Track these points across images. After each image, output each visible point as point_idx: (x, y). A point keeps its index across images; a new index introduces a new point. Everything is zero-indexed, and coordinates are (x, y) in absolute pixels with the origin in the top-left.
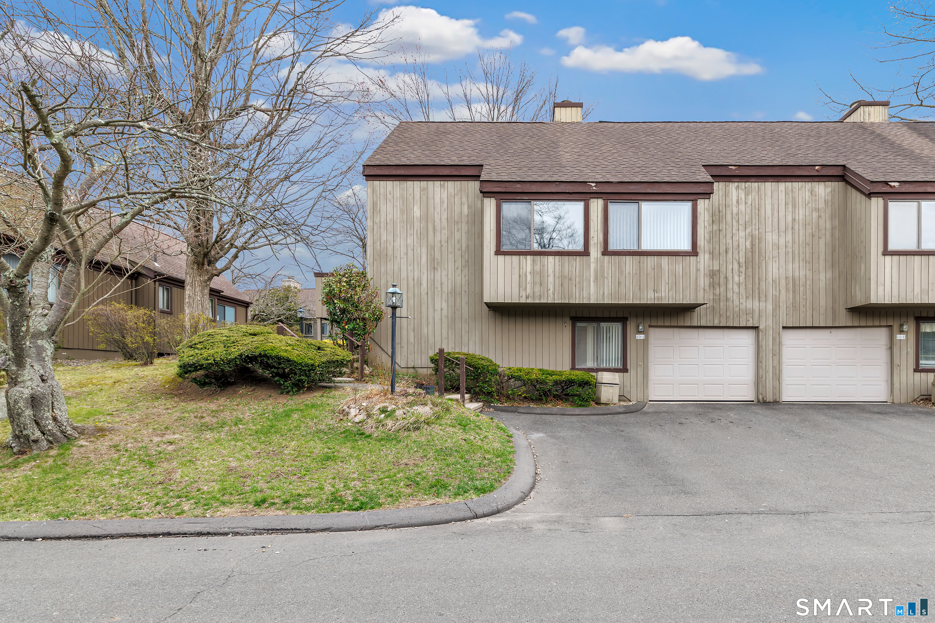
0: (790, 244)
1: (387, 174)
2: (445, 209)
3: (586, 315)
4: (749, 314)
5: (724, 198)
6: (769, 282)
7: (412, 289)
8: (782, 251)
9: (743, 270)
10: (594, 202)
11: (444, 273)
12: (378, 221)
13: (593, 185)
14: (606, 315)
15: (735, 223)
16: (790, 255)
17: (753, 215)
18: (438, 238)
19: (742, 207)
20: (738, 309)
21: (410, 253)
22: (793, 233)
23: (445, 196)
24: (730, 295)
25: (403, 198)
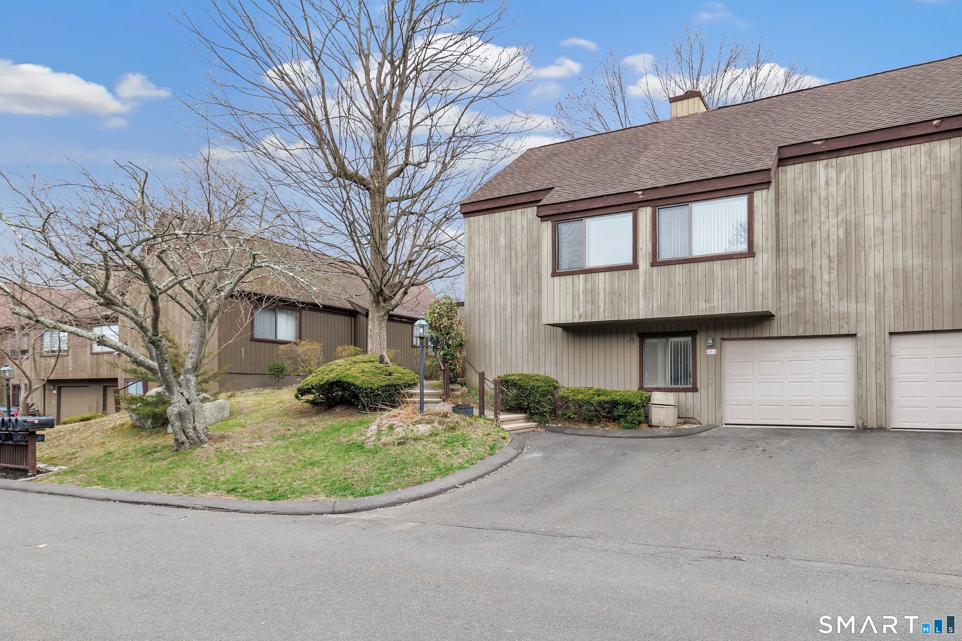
0: (899, 227)
1: (478, 209)
2: (525, 235)
3: (654, 330)
4: (842, 319)
5: (809, 180)
6: (870, 278)
7: (498, 315)
8: (888, 236)
9: (835, 265)
10: (642, 211)
11: (525, 296)
12: (472, 253)
13: (640, 193)
14: (675, 329)
15: (823, 209)
16: (900, 240)
17: (848, 196)
18: (519, 264)
19: (833, 189)
20: (828, 313)
21: (497, 280)
22: (903, 212)
23: (525, 223)
24: (818, 297)
25: (492, 230)
